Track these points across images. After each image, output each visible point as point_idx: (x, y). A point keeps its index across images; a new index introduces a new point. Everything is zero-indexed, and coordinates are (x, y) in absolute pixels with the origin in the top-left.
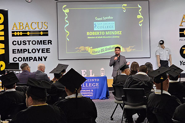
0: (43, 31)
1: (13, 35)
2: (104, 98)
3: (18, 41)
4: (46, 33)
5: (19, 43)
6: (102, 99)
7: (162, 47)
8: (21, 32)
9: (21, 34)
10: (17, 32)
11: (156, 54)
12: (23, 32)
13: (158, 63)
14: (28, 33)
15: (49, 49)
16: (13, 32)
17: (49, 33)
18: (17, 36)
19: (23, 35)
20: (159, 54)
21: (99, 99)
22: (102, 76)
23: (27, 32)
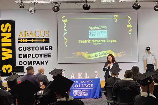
0: (45, 39)
1: (19, 42)
2: (97, 97)
3: (23, 47)
4: (47, 41)
5: (25, 49)
6: (96, 98)
7: (148, 53)
8: (26, 40)
9: (26, 41)
10: (23, 39)
11: (143, 58)
12: (28, 39)
13: (145, 67)
14: (32, 41)
15: (50, 54)
16: (19, 39)
17: (50, 40)
18: (23, 42)
19: (28, 42)
20: (146, 59)
21: (93, 98)
22: (96, 78)
23: (31, 39)
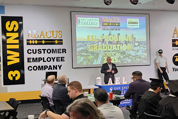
0: (58, 40)
3: (33, 50)
9: (36, 42)
10: (32, 40)
12: (38, 40)
14: (43, 42)
16: (28, 40)
17: (63, 42)
18: (32, 44)
